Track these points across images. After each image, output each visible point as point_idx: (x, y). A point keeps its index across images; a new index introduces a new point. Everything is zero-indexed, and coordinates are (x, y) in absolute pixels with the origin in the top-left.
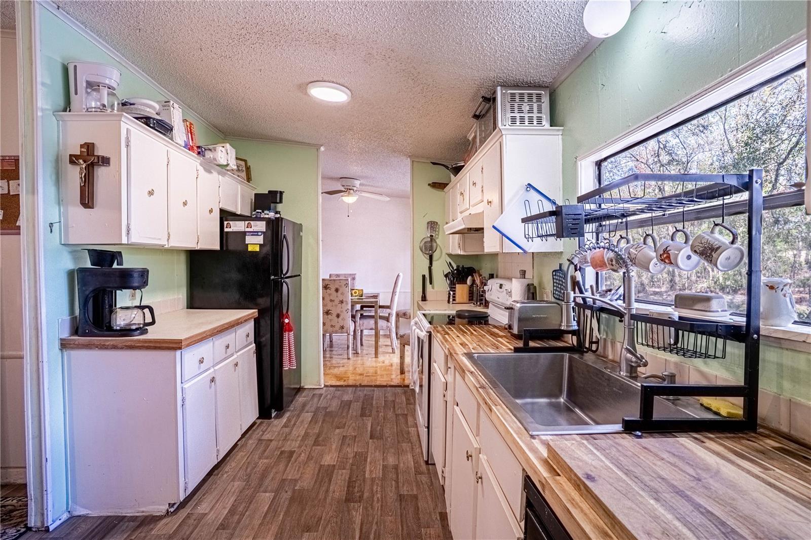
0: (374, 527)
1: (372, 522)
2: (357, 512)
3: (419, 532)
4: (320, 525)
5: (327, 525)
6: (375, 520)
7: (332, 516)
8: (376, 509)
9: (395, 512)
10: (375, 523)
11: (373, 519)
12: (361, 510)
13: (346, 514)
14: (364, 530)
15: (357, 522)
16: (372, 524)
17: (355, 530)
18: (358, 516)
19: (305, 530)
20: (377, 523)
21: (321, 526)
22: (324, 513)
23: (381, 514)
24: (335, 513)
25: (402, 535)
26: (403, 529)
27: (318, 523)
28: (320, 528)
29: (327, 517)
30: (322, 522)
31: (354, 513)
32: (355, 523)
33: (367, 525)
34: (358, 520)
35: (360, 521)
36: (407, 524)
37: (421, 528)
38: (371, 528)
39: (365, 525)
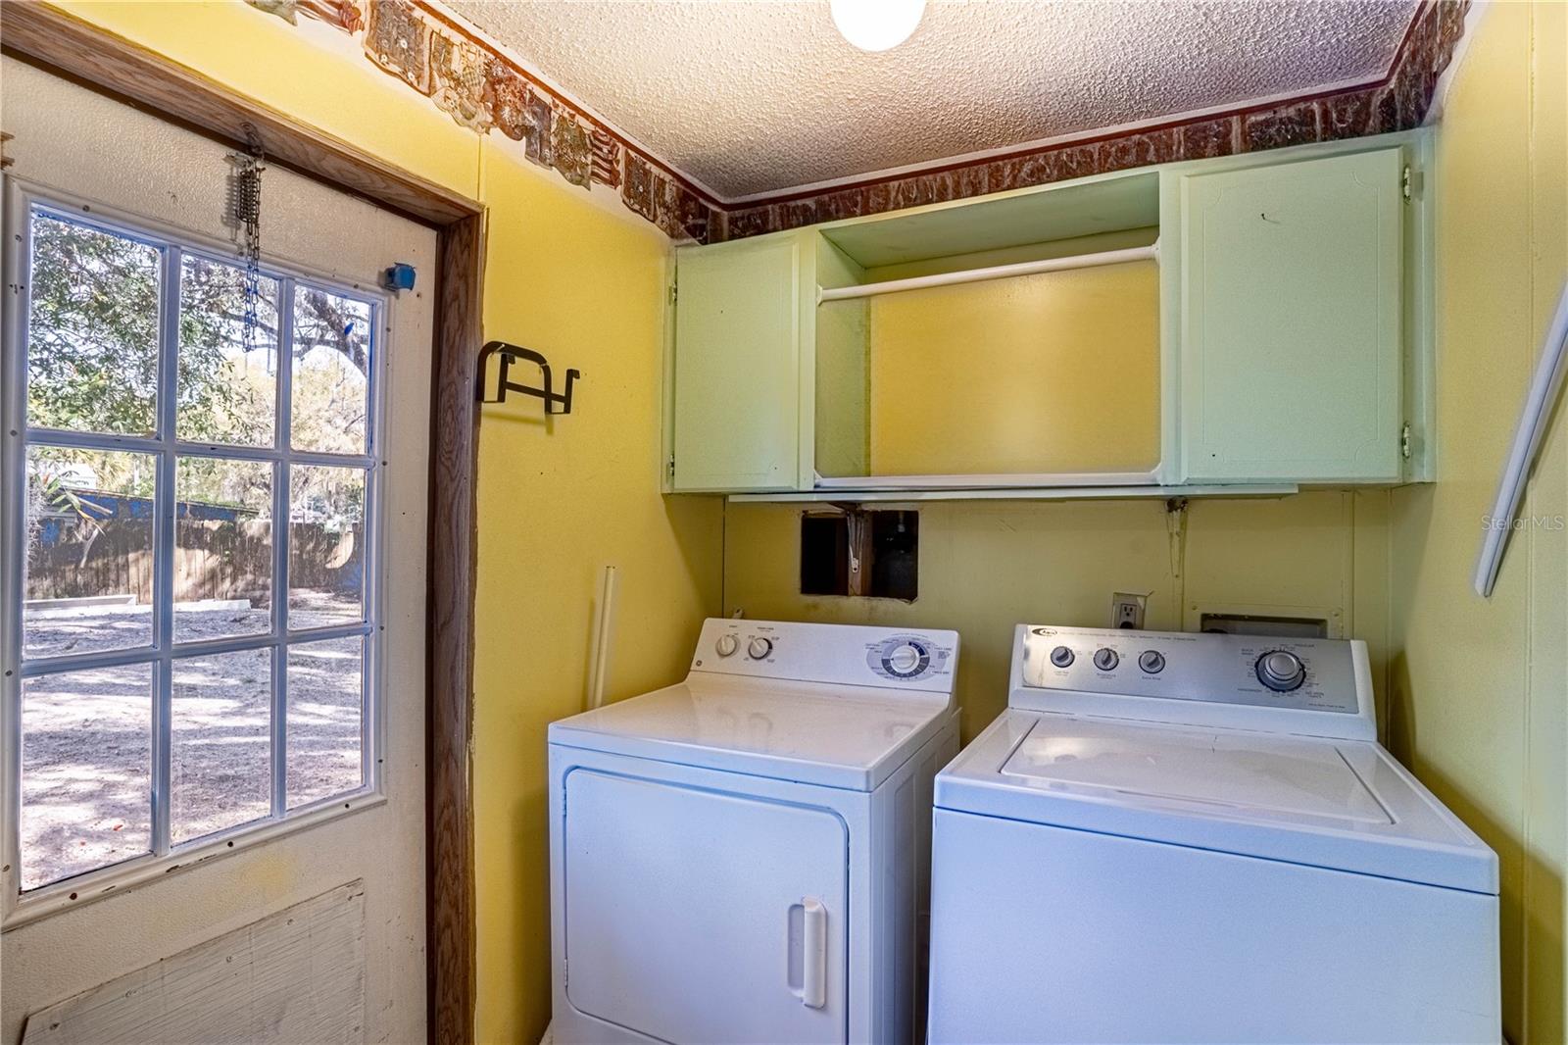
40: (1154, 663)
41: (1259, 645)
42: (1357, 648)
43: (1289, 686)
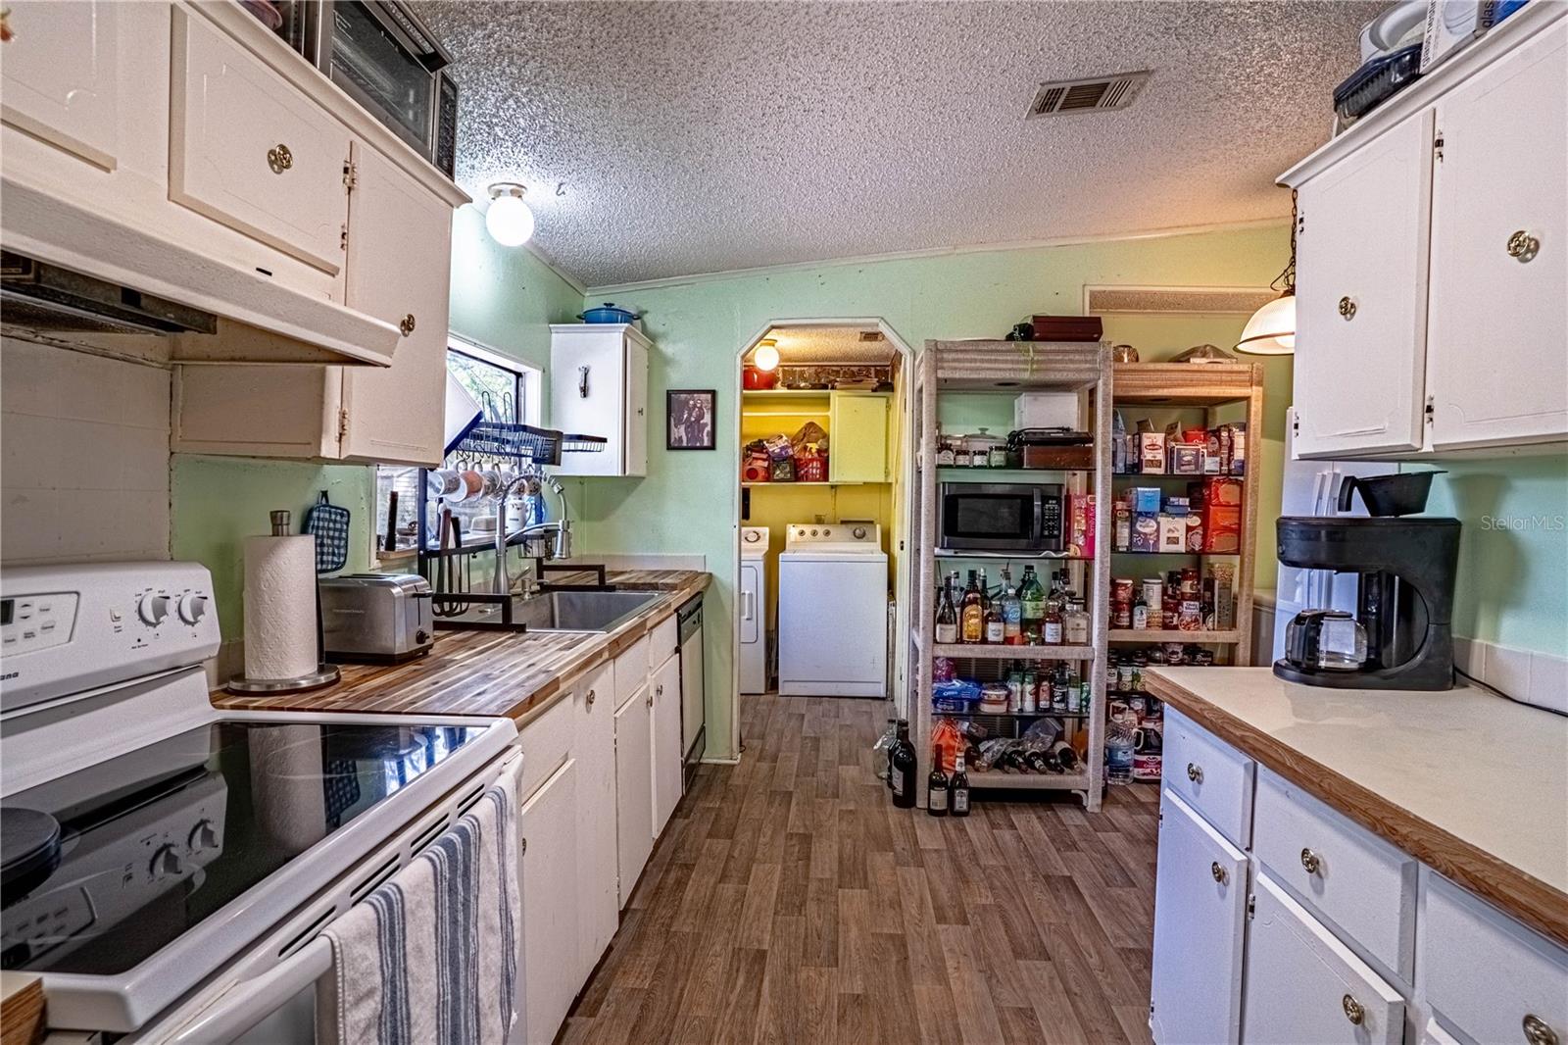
0: (733, 999)
1: (735, 1008)
2: (765, 1033)
3: (655, 982)
4: (838, 1006)
5: (824, 1007)
6: (729, 1011)
7: (817, 1024)
8: (723, 1037)
9: (686, 1026)
10: (732, 1007)
11: (733, 1014)
12: (757, 1035)
13: (788, 1029)
14: (753, 993)
15: (767, 1009)
16: (737, 1002)
17: (771, 995)
18: (764, 1023)
19: (862, 997)
20: (728, 1005)
21: (836, 1005)
22: (835, 1033)
23: (715, 1023)
24: (813, 1030)
25: (687, 980)
26: (682, 990)
27: (842, 1011)
28: (836, 1001)
29: (827, 1022)
30: (835, 1013)
31: (771, 1029)
32: (770, 1007)
33: (746, 1002)
34: (764, 1011)
35: (760, 1012)
36: (670, 999)
37: (647, 990)
38: (741, 996)
39: (752, 1003)
40: (827, 533)
41: (854, 527)
42: (878, 526)
43: (861, 537)
